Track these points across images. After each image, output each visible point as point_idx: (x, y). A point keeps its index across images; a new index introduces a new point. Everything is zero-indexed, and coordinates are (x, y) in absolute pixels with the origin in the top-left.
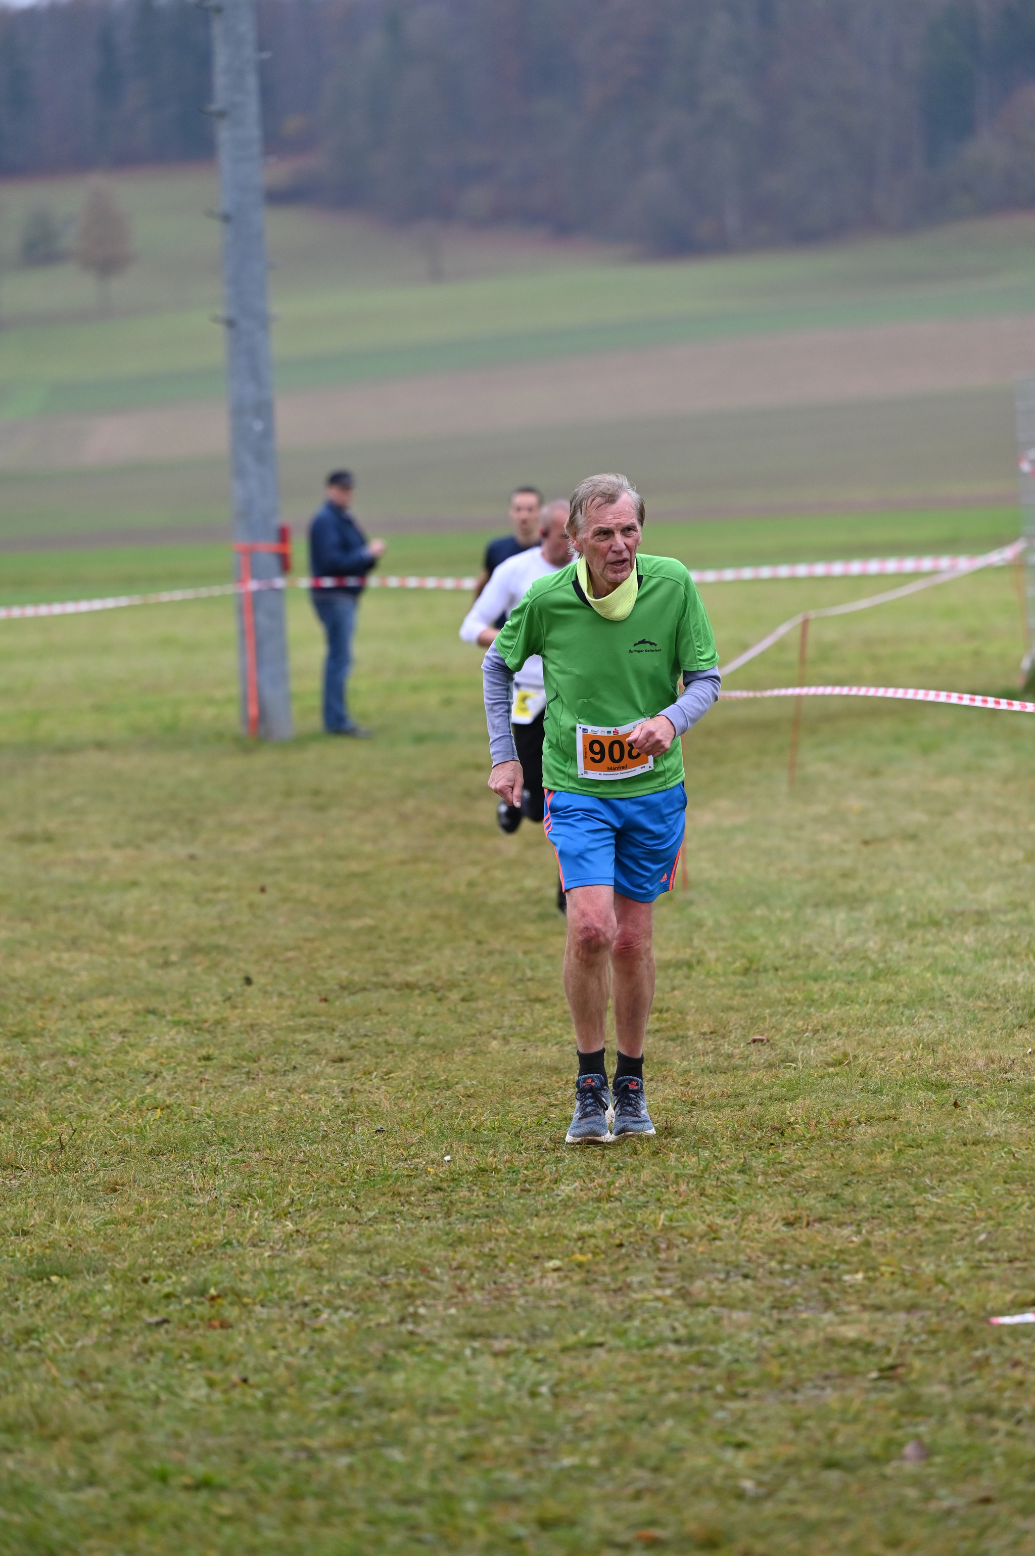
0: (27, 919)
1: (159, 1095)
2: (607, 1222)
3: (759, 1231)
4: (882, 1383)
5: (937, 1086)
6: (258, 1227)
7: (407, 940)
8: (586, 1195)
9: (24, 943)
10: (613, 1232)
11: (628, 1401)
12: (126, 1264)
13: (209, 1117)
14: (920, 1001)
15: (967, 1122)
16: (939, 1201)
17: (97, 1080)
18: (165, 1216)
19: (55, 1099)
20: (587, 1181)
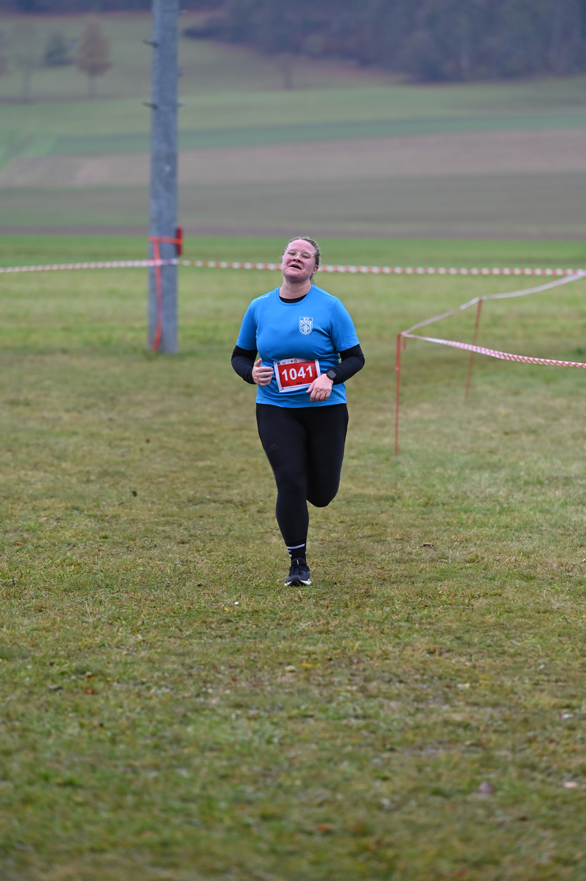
0: (10, 450)
1: (74, 557)
2: (324, 646)
3: (412, 656)
4: (472, 748)
5: (527, 578)
6: (121, 637)
7: (230, 475)
8: (314, 629)
9: (6, 464)
10: (326, 652)
11: (324, 749)
12: (41, 654)
13: (102, 571)
14: (526, 527)
15: (542, 599)
16: (519, 644)
17: (39, 546)
18: (68, 627)
19: (13, 556)
20: (316, 621)
